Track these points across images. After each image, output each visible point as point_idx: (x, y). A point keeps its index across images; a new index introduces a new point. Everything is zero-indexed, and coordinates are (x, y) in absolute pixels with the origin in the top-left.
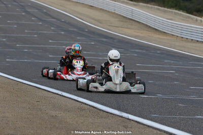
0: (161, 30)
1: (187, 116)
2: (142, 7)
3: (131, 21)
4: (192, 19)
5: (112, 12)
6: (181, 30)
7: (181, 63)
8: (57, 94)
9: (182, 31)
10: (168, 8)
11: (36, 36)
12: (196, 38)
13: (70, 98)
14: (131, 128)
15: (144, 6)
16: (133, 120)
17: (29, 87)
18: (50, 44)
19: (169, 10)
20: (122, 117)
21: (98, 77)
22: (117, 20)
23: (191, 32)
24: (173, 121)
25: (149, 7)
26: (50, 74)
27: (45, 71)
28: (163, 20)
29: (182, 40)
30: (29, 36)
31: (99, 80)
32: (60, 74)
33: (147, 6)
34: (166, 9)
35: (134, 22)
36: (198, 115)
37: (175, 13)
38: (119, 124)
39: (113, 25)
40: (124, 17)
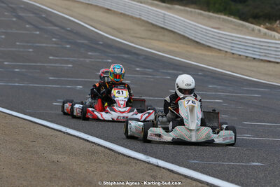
0: (204, 43)
1: (239, 162)
2: (178, 12)
3: (162, 30)
4: (247, 28)
6: (232, 43)
7: (230, 89)
8: (60, 131)
9: (233, 45)
10: (213, 12)
11: (31, 50)
12: (253, 54)
13: (77, 137)
15: (181, 10)
16: (164, 168)
17: (21, 121)
18: (51, 61)
19: (215, 15)
20: (148, 163)
21: (160, 118)
22: (143, 28)
23: (246, 46)
24: (219, 169)
25: (187, 11)
26: (75, 111)
27: (67, 106)
28: (206, 29)
29: (234, 58)
30: (22, 50)
31: (162, 123)
32: (93, 111)
34: (211, 14)
35: (166, 33)
37: (223, 18)
38: (144, 174)
39: (138, 35)
40: (153, 25)
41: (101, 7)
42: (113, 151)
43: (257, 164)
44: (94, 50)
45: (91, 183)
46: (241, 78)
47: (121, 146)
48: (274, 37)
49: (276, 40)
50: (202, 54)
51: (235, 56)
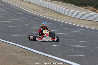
0: (63, 14)
1: (75, 55)
3: (48, 9)
4: (78, 8)
5: (39, 5)
6: (73, 14)
7: (72, 29)
8: (13, 45)
12: (80, 17)
13: (19, 47)
14: (49, 61)
15: (55, 2)
16: (49, 57)
18: (9, 20)
19: (67, 4)
20: (44, 56)
22: (42, 9)
23: (78, 15)
24: (69, 57)
25: (57, 3)
28: (64, 9)
29: (73, 19)
33: (56, 2)
34: (65, 4)
35: (50, 10)
36: (81, 55)
37: (70, 5)
38: (43, 59)
39: (40, 11)
40: (45, 8)
41: (27, 2)
42: (32, 51)
43: (82, 55)
44: (24, 16)
45: (24, 63)
46: (76, 26)
47: (35, 50)
48: (88, 11)
49: (88, 12)
50: (62, 18)
51: (74, 18)
